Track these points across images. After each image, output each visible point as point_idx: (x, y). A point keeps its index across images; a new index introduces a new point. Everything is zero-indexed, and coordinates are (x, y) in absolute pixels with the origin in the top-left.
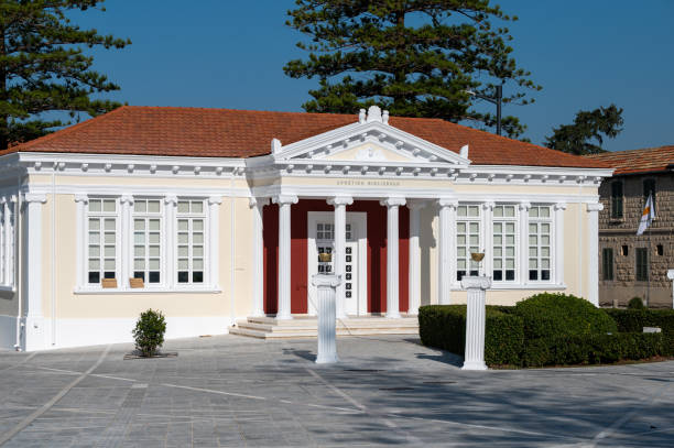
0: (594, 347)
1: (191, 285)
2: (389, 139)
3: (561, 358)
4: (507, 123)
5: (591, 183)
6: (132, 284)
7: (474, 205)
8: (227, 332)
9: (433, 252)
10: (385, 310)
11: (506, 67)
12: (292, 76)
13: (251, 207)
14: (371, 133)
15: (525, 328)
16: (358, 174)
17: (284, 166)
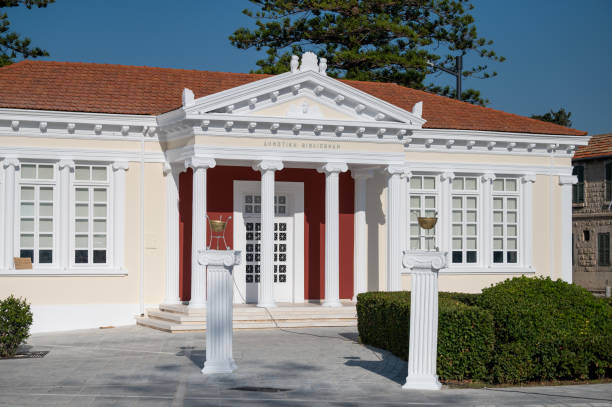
0: (596, 354)
1: (91, 266)
2: (327, 93)
3: (548, 371)
4: (468, 97)
5: (563, 153)
6: (18, 264)
7: (430, 176)
8: (135, 323)
9: (382, 229)
10: (323, 298)
11: (466, 37)
12: (239, 46)
13: (165, 174)
14: (304, 85)
15: (496, 325)
16: (289, 134)
17: (198, 122)
